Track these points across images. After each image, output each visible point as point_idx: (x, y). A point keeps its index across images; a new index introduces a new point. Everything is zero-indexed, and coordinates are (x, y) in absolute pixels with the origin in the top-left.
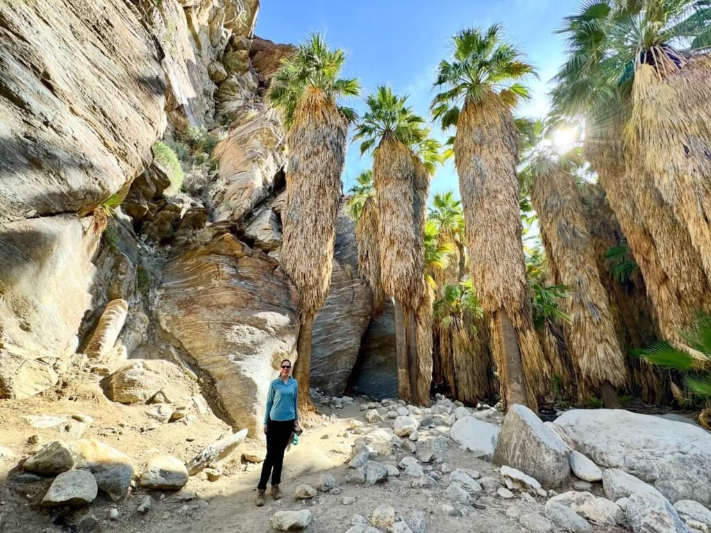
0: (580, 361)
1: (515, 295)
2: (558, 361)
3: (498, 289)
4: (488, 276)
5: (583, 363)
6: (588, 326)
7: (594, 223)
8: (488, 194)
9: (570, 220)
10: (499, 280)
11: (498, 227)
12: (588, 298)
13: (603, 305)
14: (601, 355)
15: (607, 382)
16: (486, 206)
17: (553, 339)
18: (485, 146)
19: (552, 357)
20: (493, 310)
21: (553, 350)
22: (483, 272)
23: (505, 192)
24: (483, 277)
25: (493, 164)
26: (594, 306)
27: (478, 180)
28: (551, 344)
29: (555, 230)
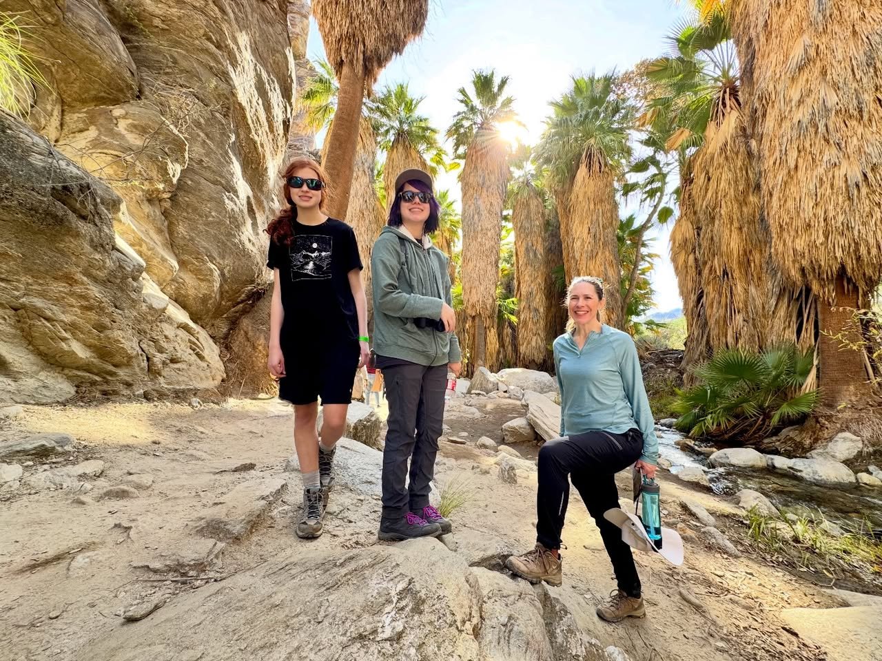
0: (521, 348)
1: (488, 306)
2: (510, 348)
3: (478, 301)
4: (474, 291)
5: (522, 349)
6: (530, 325)
7: (553, 241)
8: (482, 230)
9: (535, 243)
10: (480, 296)
11: (484, 257)
12: (534, 305)
13: (541, 310)
14: (534, 344)
15: (534, 360)
16: (479, 240)
17: (510, 331)
18: (485, 190)
19: (506, 344)
20: (474, 314)
21: (508, 340)
22: (471, 288)
23: (493, 231)
24: (470, 292)
25: (488, 206)
26: (536, 310)
27: (476, 216)
28: (507, 335)
29: (524, 249)
